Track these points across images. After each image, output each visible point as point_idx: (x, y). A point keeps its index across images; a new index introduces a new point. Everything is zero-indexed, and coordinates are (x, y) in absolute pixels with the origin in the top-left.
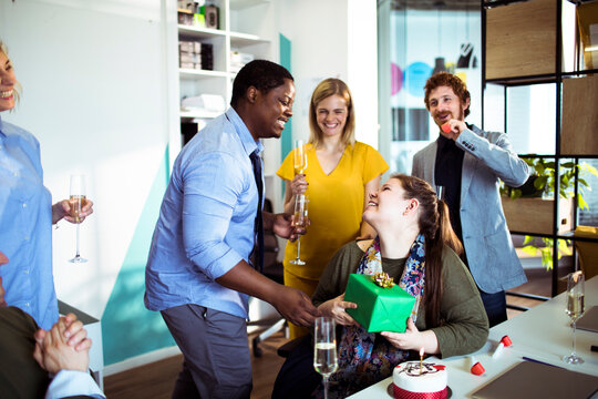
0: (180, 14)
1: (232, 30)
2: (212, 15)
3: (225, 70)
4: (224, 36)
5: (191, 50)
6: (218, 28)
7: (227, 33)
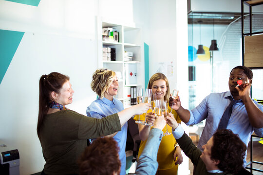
0: (103, 36)
1: (125, 42)
2: (116, 36)
3: (122, 60)
4: (121, 45)
5: (106, 51)
6: (119, 42)
7: (123, 43)
